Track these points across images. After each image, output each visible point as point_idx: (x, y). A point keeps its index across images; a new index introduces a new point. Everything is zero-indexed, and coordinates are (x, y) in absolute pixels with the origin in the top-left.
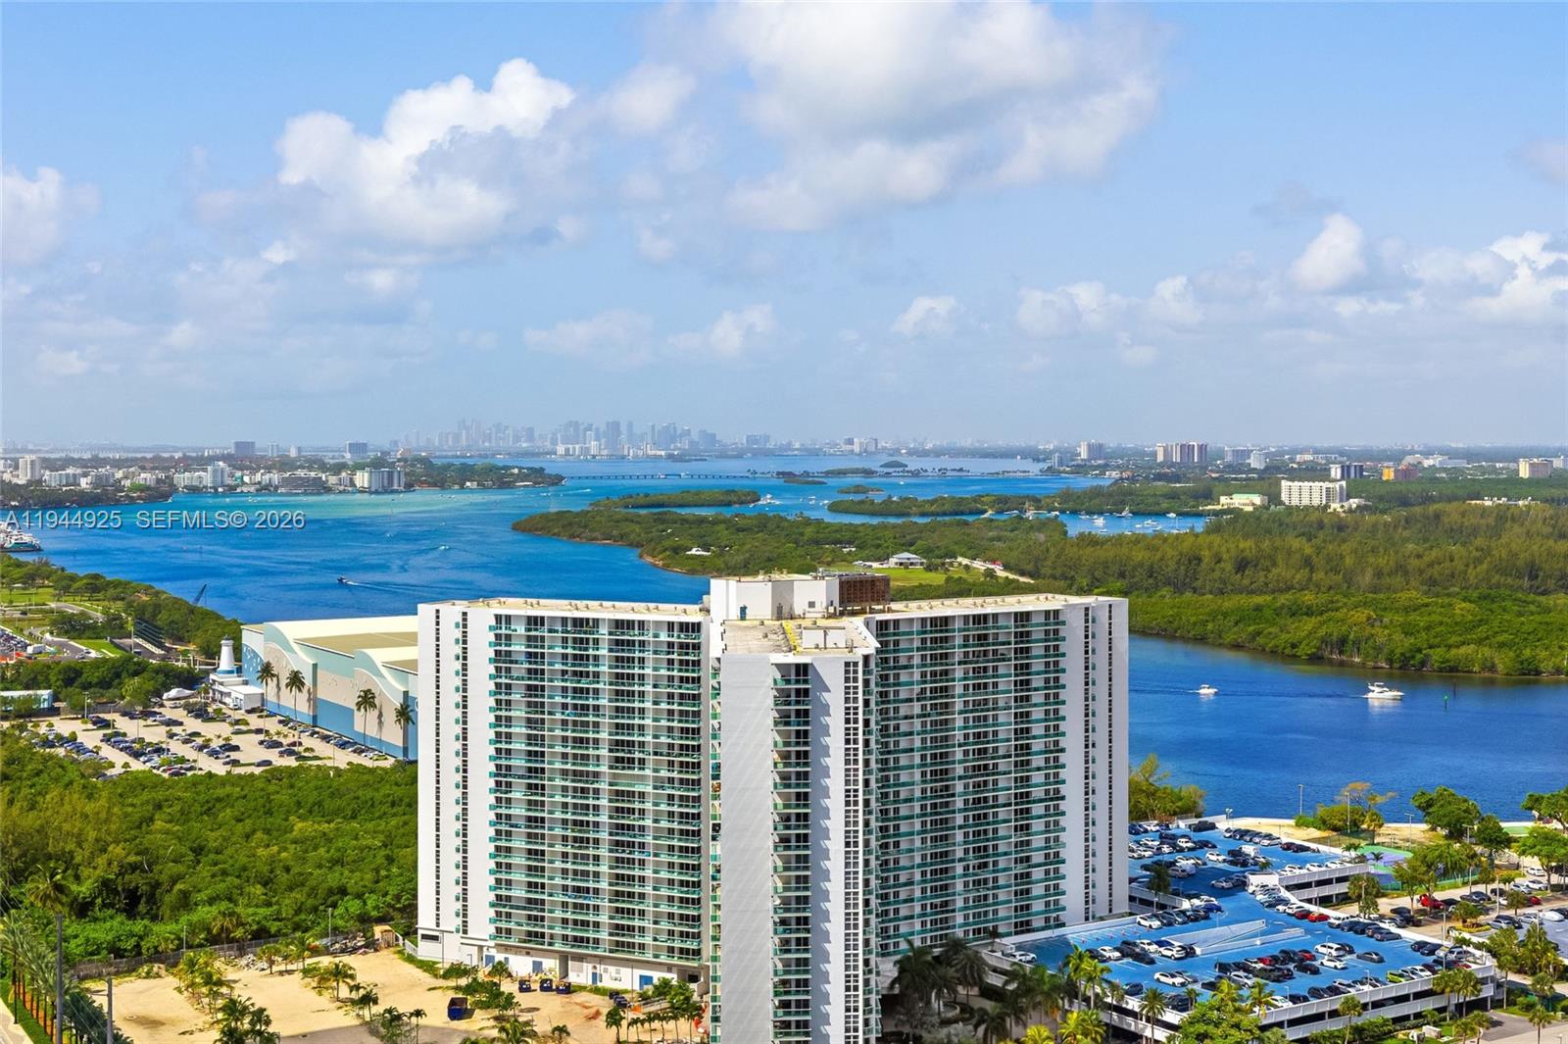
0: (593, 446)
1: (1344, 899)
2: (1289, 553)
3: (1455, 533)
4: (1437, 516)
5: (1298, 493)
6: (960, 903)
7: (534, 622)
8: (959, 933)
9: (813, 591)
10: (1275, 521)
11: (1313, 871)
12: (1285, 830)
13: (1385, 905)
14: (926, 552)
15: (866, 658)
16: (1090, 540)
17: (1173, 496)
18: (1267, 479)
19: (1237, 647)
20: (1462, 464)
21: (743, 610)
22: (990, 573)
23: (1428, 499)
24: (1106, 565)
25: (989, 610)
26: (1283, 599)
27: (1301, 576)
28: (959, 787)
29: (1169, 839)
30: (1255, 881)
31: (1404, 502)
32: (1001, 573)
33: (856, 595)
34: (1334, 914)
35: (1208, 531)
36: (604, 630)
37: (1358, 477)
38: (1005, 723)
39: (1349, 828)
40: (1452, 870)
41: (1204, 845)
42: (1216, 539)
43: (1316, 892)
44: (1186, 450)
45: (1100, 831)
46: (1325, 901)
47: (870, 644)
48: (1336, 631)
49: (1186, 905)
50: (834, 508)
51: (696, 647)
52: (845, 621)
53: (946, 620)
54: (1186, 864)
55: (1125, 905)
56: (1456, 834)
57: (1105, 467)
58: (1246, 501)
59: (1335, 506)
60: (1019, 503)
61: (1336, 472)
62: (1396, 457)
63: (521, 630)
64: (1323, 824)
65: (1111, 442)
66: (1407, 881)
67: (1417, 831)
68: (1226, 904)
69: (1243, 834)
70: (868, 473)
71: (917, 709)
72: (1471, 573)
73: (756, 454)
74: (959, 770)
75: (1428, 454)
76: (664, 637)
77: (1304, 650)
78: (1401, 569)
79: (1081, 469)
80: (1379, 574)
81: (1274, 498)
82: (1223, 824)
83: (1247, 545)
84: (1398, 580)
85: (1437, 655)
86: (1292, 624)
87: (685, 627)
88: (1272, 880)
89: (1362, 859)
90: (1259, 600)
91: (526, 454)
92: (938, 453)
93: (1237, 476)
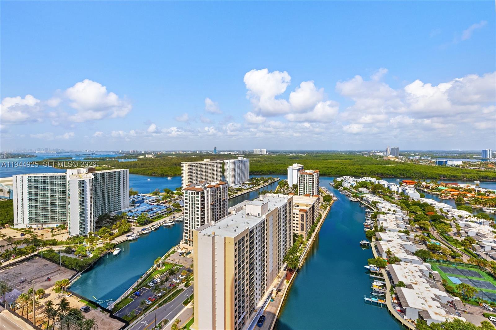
0: (43, 152)
1: (156, 202)
2: (148, 163)
3: (167, 160)
4: (165, 158)
5: (148, 156)
6: (106, 208)
7: (35, 177)
8: (106, 212)
9: (83, 170)
10: (146, 159)
11: (152, 199)
12: (149, 195)
13: (161, 202)
14: (99, 165)
15: (93, 179)
16: (122, 162)
17: (133, 157)
18: (144, 155)
19: (141, 174)
20: (167, 152)
21: (73, 173)
22: (108, 167)
23: (163, 156)
24: (124, 165)
25: (110, 171)
26: (147, 168)
27: (149, 166)
28: (106, 194)
29: (134, 198)
30: (145, 201)
31: (161, 157)
32: (110, 167)
33: (90, 170)
34: (155, 204)
35: (137, 161)
36: (49, 178)
37: (155, 154)
38: (113, 185)
39: (156, 194)
40: (168, 197)
41: (139, 198)
42: (138, 162)
43: (153, 202)
44: (134, 151)
45: (126, 198)
46: (154, 202)
47: (93, 177)
48: (153, 172)
49: (137, 205)
50: (84, 159)
51: (65, 179)
52: (89, 174)
53: (104, 173)
54: (136, 200)
55: (128, 206)
56: (168, 193)
57: (123, 153)
58: (142, 157)
59: (153, 157)
60: (112, 158)
61: (153, 153)
62: (160, 152)
63: (33, 178)
64: (153, 194)
65: (124, 150)
66: (163, 199)
67: (164, 193)
68: (142, 204)
69: (143, 196)
70: (89, 154)
71: (100, 184)
72: (169, 165)
73: (71, 152)
74: (106, 192)
75: (163, 151)
76: (59, 178)
77: (150, 174)
78: (161, 164)
79: (120, 154)
80: (158, 165)
81: (145, 157)
82: (141, 195)
83: (142, 162)
84: (161, 165)
85: (165, 174)
86: (148, 171)
87: (63, 176)
88: (147, 201)
89: (158, 197)
90: (144, 168)
91: (30, 153)
92: (100, 152)
93: (141, 154)
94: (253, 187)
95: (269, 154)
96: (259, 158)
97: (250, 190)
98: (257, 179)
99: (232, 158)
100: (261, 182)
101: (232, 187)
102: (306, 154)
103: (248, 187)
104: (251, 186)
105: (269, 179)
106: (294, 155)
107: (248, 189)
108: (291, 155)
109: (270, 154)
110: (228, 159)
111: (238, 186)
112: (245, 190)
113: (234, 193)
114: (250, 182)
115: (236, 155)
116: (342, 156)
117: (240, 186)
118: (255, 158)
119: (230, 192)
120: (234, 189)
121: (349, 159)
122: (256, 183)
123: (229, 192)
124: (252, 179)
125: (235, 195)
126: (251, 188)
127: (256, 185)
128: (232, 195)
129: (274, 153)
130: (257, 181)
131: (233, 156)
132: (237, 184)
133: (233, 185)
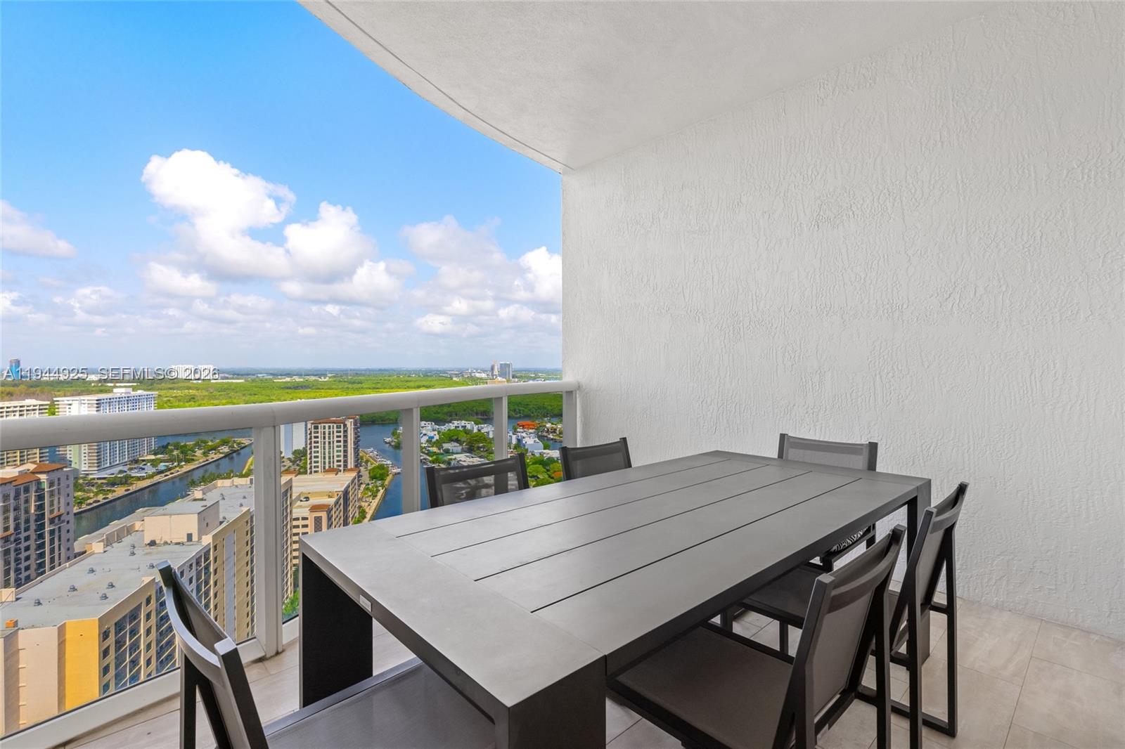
94: (170, 469)
95: (222, 378)
96: (189, 388)
97: (157, 478)
98: (185, 446)
99: (89, 392)
100: (199, 453)
101: (91, 477)
102: (327, 379)
103: (154, 470)
104: (162, 466)
105: (224, 443)
106: (297, 379)
107: (152, 476)
108: (288, 379)
109: (227, 378)
110: (73, 395)
111: (116, 470)
112: (139, 479)
113: (96, 494)
114: (159, 456)
115: (105, 381)
116: (410, 381)
117: (121, 472)
118: (177, 389)
119: (84, 491)
120: (100, 481)
121: (424, 386)
122: (181, 456)
123: (80, 493)
124: (165, 447)
125: (100, 497)
126: (161, 472)
127: (180, 461)
128: (89, 501)
129: (238, 375)
130: (184, 450)
131: (93, 384)
132: (108, 465)
133: (96, 469)
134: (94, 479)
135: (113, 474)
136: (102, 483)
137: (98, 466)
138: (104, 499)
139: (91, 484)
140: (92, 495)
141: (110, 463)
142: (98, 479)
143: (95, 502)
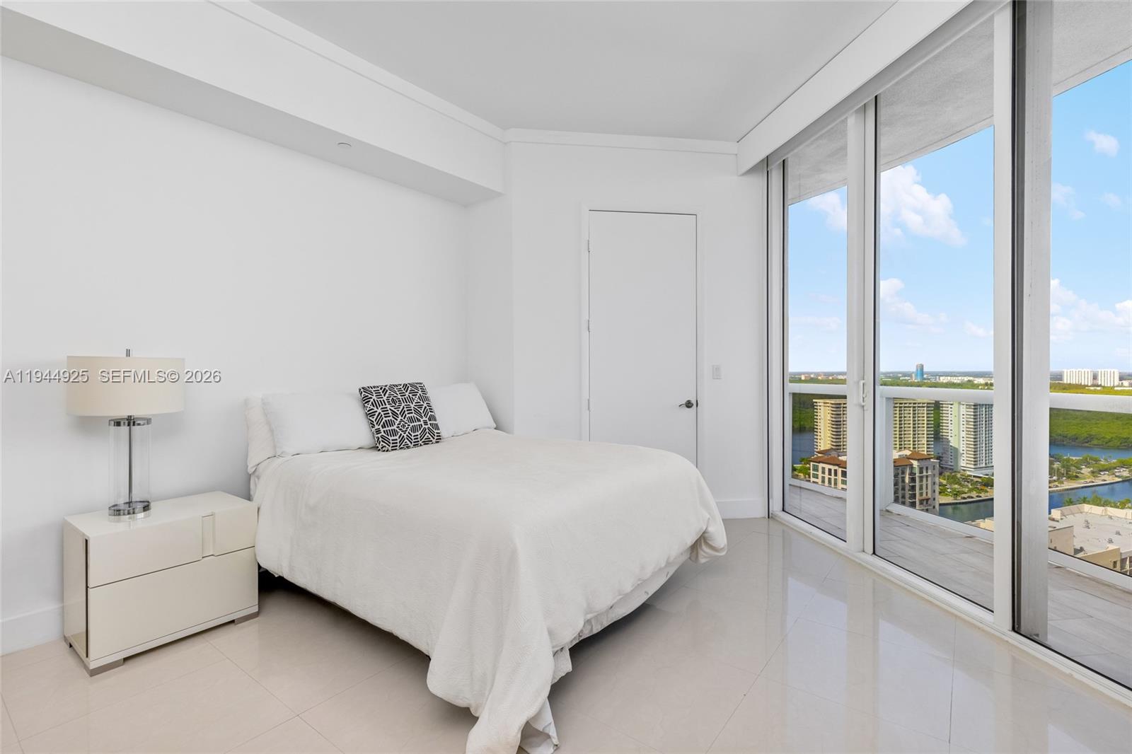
100: (1086, 471)
101: (968, 473)
113: (971, 490)
119: (960, 484)
120: (975, 479)
123: (956, 486)
125: (974, 494)
128: (963, 495)
131: (980, 387)
132: (984, 465)
133: (973, 466)
134: (971, 476)
135: (987, 475)
136: (977, 482)
137: (975, 465)
138: (977, 496)
139: (967, 479)
140: (966, 490)
141: (986, 464)
142: (974, 476)
143: (969, 497)
